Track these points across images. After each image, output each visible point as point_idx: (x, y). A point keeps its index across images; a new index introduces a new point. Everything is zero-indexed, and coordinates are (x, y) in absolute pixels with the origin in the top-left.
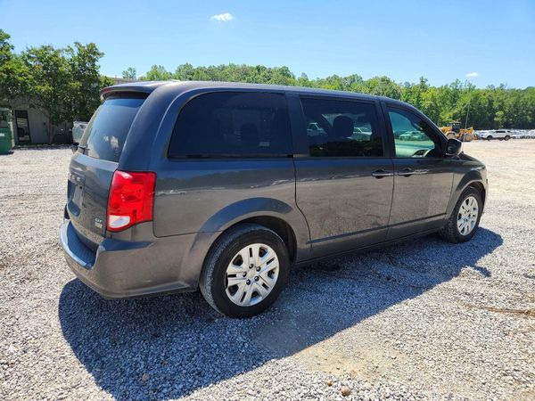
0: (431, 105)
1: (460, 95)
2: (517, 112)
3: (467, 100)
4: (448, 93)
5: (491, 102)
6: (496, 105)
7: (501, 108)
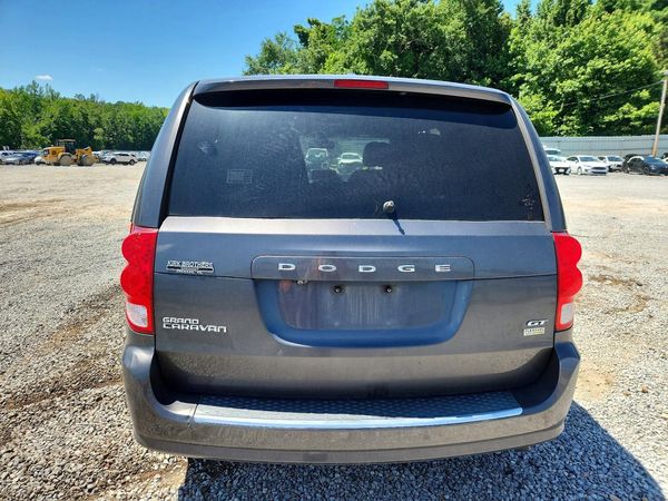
0: (5, 114)
1: (43, 103)
2: (115, 129)
3: (55, 110)
4: (26, 98)
5: (85, 116)
6: (92, 120)
7: (99, 124)
